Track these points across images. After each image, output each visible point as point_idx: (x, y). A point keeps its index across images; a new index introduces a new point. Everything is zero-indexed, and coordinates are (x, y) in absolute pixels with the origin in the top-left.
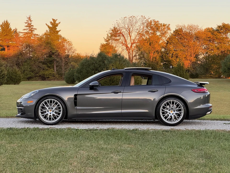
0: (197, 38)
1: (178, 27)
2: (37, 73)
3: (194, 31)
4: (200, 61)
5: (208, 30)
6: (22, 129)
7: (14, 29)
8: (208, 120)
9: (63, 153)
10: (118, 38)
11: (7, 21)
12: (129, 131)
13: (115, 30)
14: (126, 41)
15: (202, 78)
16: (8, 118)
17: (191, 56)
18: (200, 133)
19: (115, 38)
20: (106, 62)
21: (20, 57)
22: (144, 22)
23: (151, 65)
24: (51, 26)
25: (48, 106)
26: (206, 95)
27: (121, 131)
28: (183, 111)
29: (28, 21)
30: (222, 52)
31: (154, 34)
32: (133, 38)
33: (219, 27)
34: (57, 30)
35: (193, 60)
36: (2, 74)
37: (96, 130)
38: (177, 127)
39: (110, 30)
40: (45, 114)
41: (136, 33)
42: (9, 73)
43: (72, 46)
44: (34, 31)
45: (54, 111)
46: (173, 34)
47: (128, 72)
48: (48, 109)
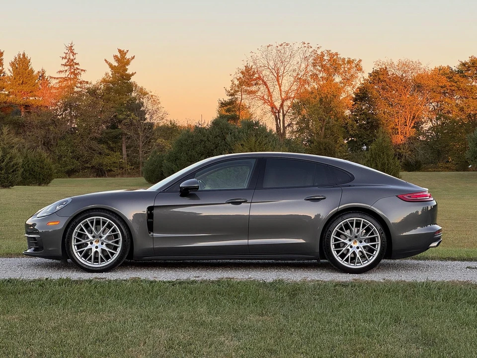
0: (418, 87)
1: (378, 65)
2: (86, 160)
3: (412, 73)
4: (424, 134)
5: (441, 72)
6: (34, 281)
7: (39, 70)
8: (435, 259)
9: (117, 334)
10: (254, 88)
11: (24, 55)
12: (263, 284)
13: (247, 72)
14: (270, 94)
15: (428, 171)
16: (10, 258)
17: (406, 125)
18: (416, 289)
19: (248, 88)
20: (228, 138)
21: (51, 128)
22: (308, 54)
23: (322, 144)
24: (115, 64)
26: (428, 207)
27: (245, 284)
28: (379, 242)
29: (68, 55)
30: (469, 116)
31: (329, 79)
32: (285, 88)
33: (464, 64)
34: (127, 72)
35: (411, 132)
36: (12, 163)
37: (193, 282)
38: (367, 275)
39: (237, 72)
40: (86, 248)
41: (292, 78)
42: (28, 162)
43: (159, 106)
44: (80, 74)
45: (105, 243)
46: (367, 80)
48: (91, 238)
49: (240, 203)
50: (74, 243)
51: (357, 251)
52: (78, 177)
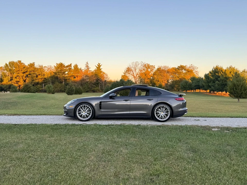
0: (168, 72)
1: (159, 67)
2: (91, 89)
3: (167, 69)
4: (169, 83)
5: (173, 68)
6: (64, 125)
7: (80, 68)
10: (130, 72)
11: (76, 64)
12: (134, 126)
13: (128, 68)
14: (133, 74)
19: (128, 72)
20: (124, 84)
21: (83, 81)
22: (142, 64)
24: (97, 66)
25: (82, 109)
26: (184, 102)
27: (129, 126)
28: (169, 113)
29: (86, 64)
30: (180, 79)
31: (147, 70)
32: (137, 72)
33: (179, 67)
34: (100, 68)
35: (166, 82)
36: (73, 89)
37: (113, 125)
39: (126, 68)
40: (81, 114)
41: (139, 70)
42: (77, 89)
43: (108, 76)
44: (89, 69)
45: (87, 113)
46: (156, 70)
47: (134, 87)
48: (82, 111)
49: (127, 101)
50: (77, 112)
51: (163, 115)
52: (89, 93)
